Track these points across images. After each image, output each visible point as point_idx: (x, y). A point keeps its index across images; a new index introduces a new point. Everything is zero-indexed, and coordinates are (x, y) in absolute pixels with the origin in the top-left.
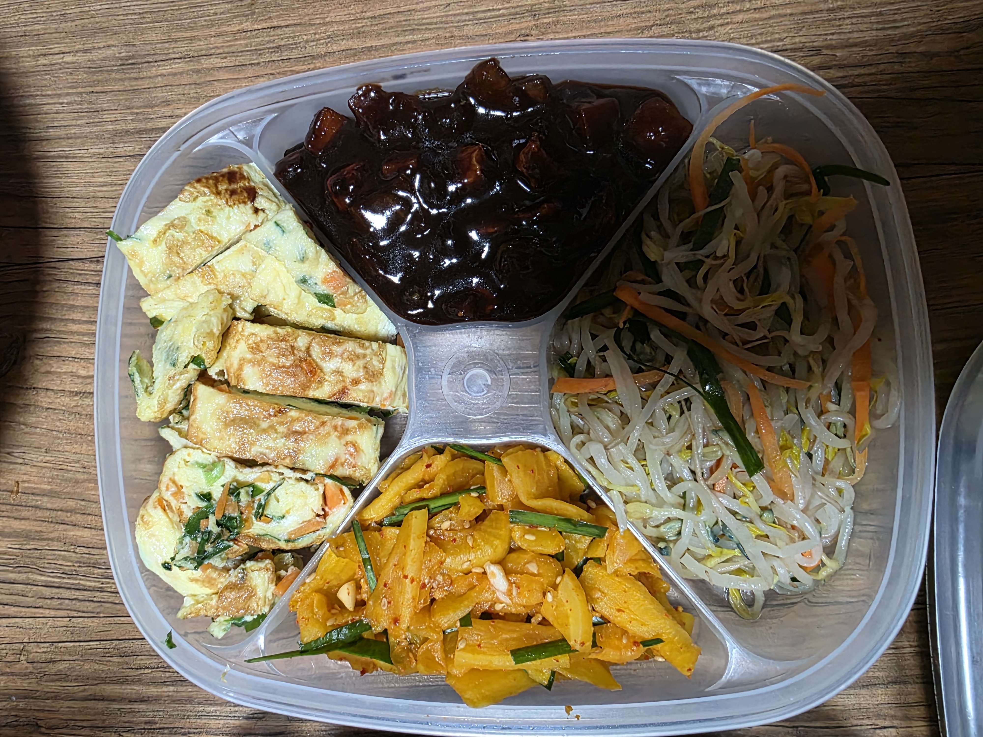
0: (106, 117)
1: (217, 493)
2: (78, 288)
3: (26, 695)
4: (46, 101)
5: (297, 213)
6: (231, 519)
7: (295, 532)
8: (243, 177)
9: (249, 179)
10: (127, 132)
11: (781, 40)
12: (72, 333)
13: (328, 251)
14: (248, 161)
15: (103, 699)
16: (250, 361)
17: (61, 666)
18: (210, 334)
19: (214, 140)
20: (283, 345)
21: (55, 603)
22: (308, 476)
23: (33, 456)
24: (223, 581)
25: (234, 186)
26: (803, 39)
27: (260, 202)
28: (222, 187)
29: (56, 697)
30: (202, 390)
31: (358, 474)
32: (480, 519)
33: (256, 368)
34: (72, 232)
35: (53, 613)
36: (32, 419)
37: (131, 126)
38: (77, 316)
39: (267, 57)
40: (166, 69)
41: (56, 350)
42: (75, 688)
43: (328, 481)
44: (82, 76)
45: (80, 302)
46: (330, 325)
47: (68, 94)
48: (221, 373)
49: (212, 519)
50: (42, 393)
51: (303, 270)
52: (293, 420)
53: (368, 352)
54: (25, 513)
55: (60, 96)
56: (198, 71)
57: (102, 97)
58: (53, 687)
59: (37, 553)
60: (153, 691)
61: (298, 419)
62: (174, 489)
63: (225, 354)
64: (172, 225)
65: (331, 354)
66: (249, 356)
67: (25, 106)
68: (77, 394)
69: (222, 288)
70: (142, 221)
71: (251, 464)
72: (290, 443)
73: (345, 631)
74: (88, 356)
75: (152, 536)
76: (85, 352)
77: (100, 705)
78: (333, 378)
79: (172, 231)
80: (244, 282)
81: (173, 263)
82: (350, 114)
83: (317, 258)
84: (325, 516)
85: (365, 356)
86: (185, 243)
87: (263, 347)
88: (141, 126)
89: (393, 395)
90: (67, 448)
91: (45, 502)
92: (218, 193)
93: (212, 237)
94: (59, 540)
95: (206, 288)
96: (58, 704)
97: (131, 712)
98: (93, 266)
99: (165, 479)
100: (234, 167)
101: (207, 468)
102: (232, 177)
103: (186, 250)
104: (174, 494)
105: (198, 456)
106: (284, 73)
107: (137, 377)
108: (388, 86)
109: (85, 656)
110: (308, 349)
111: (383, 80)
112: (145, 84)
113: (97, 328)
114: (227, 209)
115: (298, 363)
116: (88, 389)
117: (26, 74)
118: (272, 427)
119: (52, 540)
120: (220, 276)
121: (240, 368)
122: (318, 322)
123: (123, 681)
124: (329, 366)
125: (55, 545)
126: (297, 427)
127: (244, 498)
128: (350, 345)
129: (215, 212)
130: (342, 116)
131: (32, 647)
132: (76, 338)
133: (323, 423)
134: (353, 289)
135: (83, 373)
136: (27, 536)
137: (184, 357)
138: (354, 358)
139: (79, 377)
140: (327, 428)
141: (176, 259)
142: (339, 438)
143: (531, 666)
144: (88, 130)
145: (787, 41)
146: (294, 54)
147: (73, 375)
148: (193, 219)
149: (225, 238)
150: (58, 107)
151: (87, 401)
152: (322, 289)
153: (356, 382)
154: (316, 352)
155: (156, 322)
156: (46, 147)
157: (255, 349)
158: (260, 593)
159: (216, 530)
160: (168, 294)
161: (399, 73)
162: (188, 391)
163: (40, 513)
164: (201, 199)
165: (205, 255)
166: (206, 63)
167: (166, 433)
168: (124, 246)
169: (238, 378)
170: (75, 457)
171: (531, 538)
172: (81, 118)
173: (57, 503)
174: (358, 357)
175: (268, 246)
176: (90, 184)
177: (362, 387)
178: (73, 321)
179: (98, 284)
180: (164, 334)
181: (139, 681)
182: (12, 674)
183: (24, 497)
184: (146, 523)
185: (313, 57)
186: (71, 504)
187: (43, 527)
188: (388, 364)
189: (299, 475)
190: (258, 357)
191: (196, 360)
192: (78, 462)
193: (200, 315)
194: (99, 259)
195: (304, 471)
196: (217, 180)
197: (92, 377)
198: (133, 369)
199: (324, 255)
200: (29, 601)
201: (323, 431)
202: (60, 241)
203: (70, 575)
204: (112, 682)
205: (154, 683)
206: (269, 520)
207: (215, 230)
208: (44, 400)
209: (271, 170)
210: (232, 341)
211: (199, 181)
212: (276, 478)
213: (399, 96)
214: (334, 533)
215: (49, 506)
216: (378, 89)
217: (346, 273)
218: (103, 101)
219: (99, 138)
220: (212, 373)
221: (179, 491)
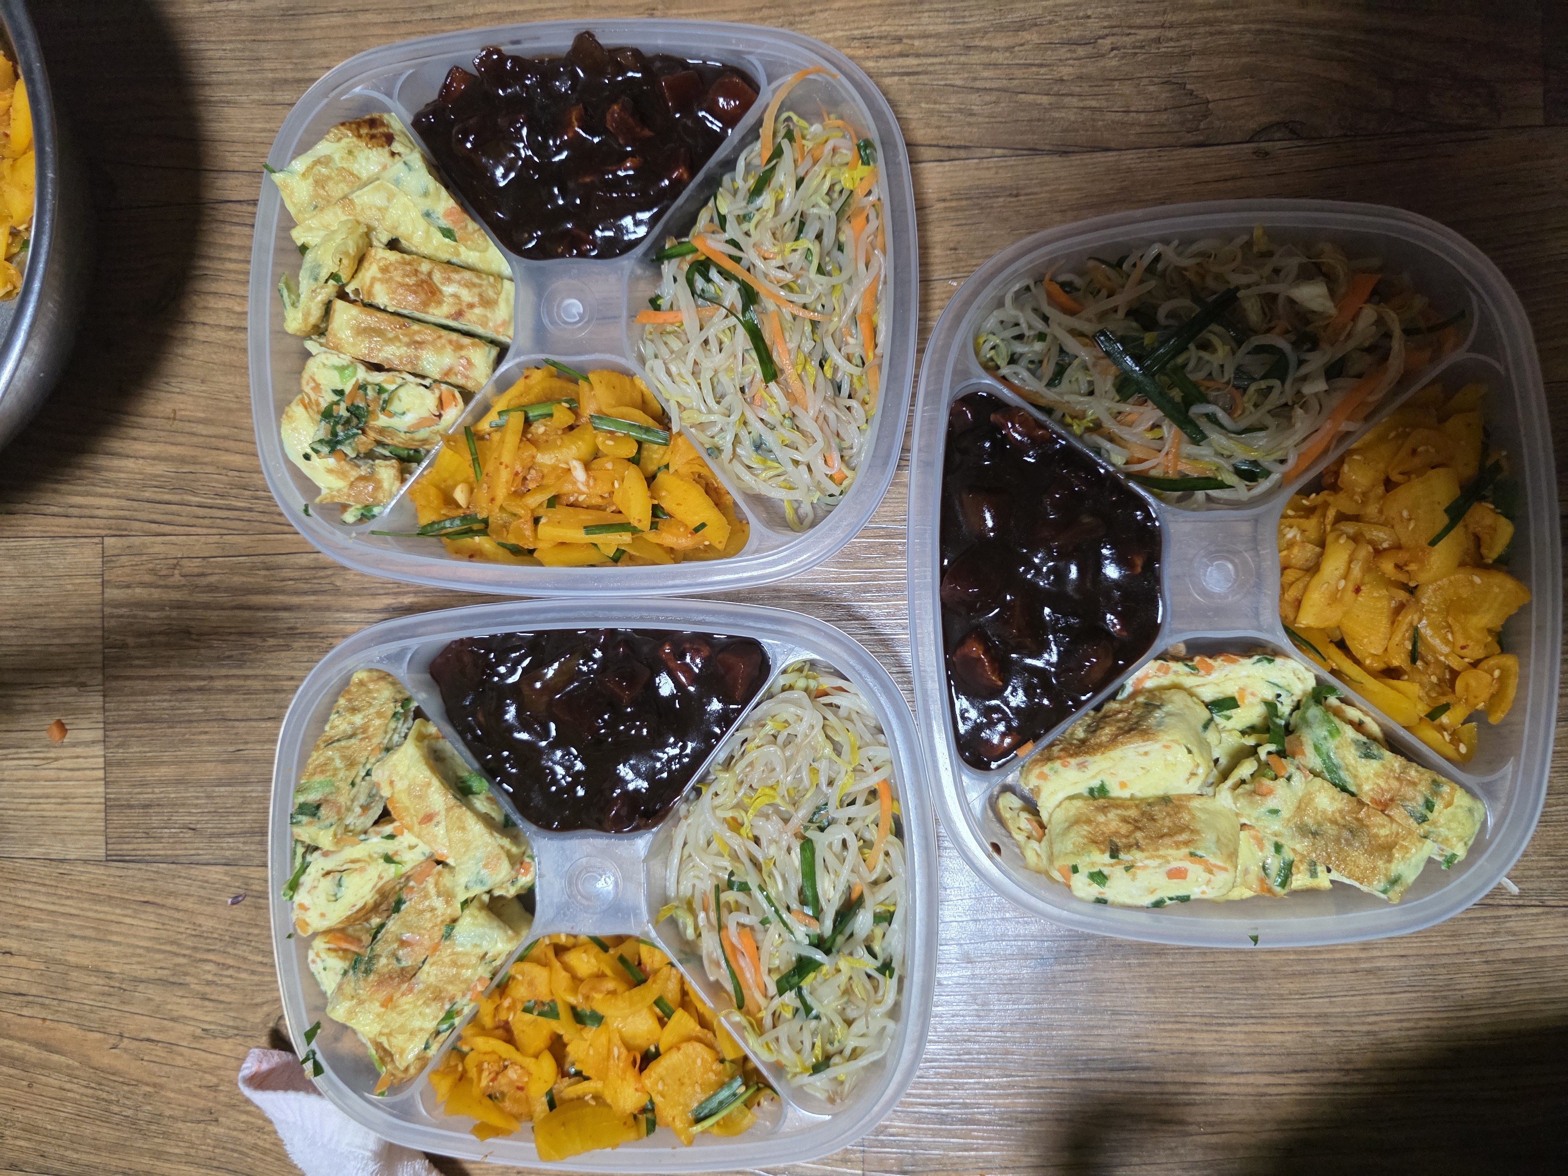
0: (267, 65)
1: (348, 388)
2: (236, 229)
3: (180, 606)
4: (209, 46)
5: (423, 156)
6: (358, 407)
7: (413, 426)
8: (383, 124)
9: (388, 126)
10: (286, 81)
11: (870, 27)
12: (229, 271)
13: (447, 187)
14: (389, 111)
15: (249, 608)
16: (379, 280)
17: (213, 579)
18: (347, 254)
19: (357, 90)
20: (408, 268)
21: (207, 522)
22: (427, 382)
23: (189, 386)
24: (354, 474)
25: (374, 131)
26: (888, 28)
27: (396, 147)
28: (364, 131)
29: (206, 606)
30: (339, 304)
31: (470, 385)
32: (571, 428)
33: (385, 286)
34: (231, 175)
35: (205, 531)
36: (189, 351)
37: (290, 75)
38: (233, 255)
39: (419, 16)
40: (324, 21)
41: (214, 287)
42: (223, 598)
43: (444, 387)
44: (244, 24)
45: (236, 242)
46: (454, 260)
47: (231, 41)
48: (357, 292)
49: (343, 406)
50: (200, 328)
51: (427, 204)
52: (416, 333)
53: (485, 283)
54: (181, 439)
55: (223, 42)
56: (354, 26)
57: (264, 46)
58: (204, 598)
59: (191, 476)
60: (296, 600)
61: (419, 332)
62: (312, 384)
63: (360, 275)
64: (318, 162)
65: (449, 280)
66: (379, 275)
67: (189, 50)
68: (232, 328)
69: (361, 219)
70: (293, 158)
71: (378, 368)
72: (411, 351)
73: (457, 522)
74: (242, 293)
75: (295, 429)
76: (239, 290)
77: (247, 614)
78: (451, 300)
79: (319, 167)
80: (378, 215)
81: (318, 195)
82: (476, 73)
83: (438, 194)
84: (440, 416)
85: (480, 286)
86: (329, 178)
87: (392, 269)
88: (299, 75)
89: (505, 324)
90: (222, 379)
91: (200, 429)
92: (360, 136)
93: (352, 174)
94: (212, 464)
95: (345, 218)
96: (209, 613)
97: (276, 619)
98: (250, 208)
99: (306, 376)
100: (376, 115)
101: (341, 369)
102: (373, 123)
103: (331, 184)
104: (313, 389)
105: (335, 360)
106: (434, 32)
107: (285, 293)
108: (507, 49)
109: (234, 570)
110: (430, 274)
111: (503, 44)
112: (305, 35)
113: (252, 267)
114: (367, 151)
115: (421, 284)
116: (243, 324)
117: (190, 20)
118: (397, 338)
119: (205, 464)
120: (358, 209)
121: (372, 285)
122: (445, 256)
123: (267, 591)
124: (449, 289)
125: (209, 469)
126: (418, 338)
127: (371, 393)
128: (467, 275)
129: (356, 153)
130: (466, 73)
131: (185, 562)
132: (232, 276)
133: (440, 337)
134: (472, 226)
135: (238, 309)
136: (183, 460)
137: (324, 274)
138: (469, 285)
139: (235, 313)
140: (443, 341)
141: (321, 192)
142: (454, 351)
143: (597, 538)
144: (248, 77)
145: (875, 29)
146: (444, 14)
147: (229, 311)
148: (337, 157)
149: (364, 175)
150: (220, 54)
151: (241, 336)
152: (445, 223)
153: (471, 306)
154: (437, 277)
155: (303, 249)
156: (207, 91)
157: (384, 270)
158: (386, 485)
159: (346, 414)
160: (313, 223)
161: (515, 38)
162: (328, 308)
163: (195, 440)
164: (345, 141)
165: (347, 190)
166: (363, 18)
167: (310, 345)
168: (278, 177)
169: (370, 293)
170: (229, 388)
171: (610, 443)
172: (242, 65)
173: (211, 430)
174: (474, 285)
175: (397, 182)
176: (249, 129)
177: (478, 311)
178: (230, 260)
179: (253, 226)
180: (309, 256)
181: (282, 592)
182: (166, 587)
183: (181, 424)
184: (290, 417)
185: (461, 18)
186: (225, 431)
187: (198, 452)
188: (503, 296)
189: (419, 381)
190: (387, 276)
191: (334, 276)
192: (232, 392)
193: (339, 239)
194: (254, 203)
195: (423, 377)
196: (359, 125)
197: (246, 313)
198: (282, 285)
199: (444, 193)
200: (184, 520)
201: (439, 343)
202: (219, 183)
203: (222, 496)
204: (258, 593)
205: (296, 593)
206: (391, 415)
207: (355, 168)
208: (200, 333)
209: (409, 119)
210: (366, 264)
211: (343, 124)
212: (399, 381)
213: (516, 60)
214: (446, 430)
215: (204, 432)
216: (498, 51)
217: (465, 209)
218: (264, 50)
219: (260, 85)
220: (349, 289)
221: (317, 387)
